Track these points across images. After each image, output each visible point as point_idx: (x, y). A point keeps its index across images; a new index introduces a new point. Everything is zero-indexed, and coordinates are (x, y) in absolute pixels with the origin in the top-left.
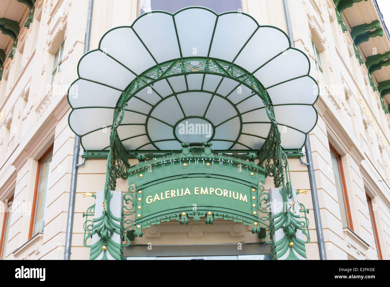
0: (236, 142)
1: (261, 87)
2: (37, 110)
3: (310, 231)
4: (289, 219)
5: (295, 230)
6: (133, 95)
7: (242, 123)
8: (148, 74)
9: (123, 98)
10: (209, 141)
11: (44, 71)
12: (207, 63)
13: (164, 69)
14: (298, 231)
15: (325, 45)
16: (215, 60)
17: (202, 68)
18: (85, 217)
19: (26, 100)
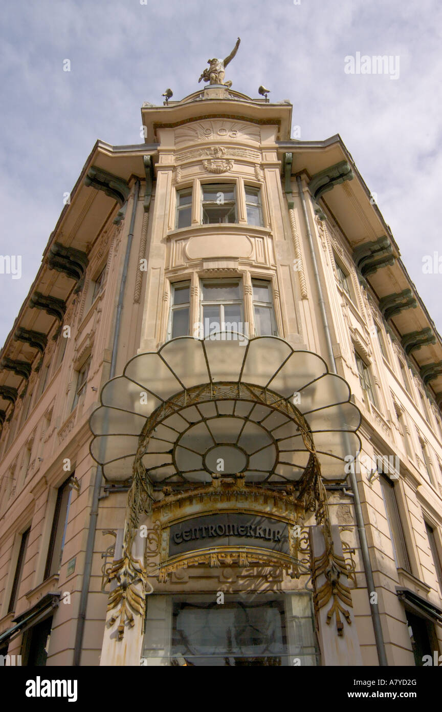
0: (272, 472)
1: (297, 413)
2: (60, 434)
3: (357, 575)
4: (331, 562)
5: (338, 576)
6: (160, 422)
7: (278, 452)
8: (175, 400)
9: (149, 425)
10: (242, 472)
11: (69, 391)
12: (238, 389)
13: (193, 395)
14: (342, 576)
15: (371, 359)
16: (248, 386)
17: (233, 395)
18: (104, 558)
19: (49, 420)
